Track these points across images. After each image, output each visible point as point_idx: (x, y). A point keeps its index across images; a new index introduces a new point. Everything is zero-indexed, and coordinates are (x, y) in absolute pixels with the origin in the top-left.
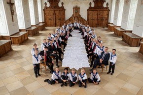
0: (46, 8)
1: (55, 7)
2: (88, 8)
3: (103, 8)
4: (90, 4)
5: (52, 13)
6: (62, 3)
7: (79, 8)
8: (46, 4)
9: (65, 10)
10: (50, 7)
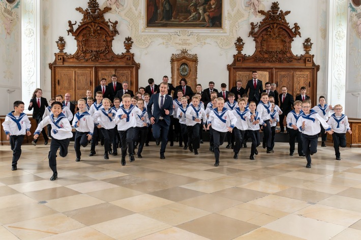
0: (62, 57)
1: (97, 56)
2: (230, 61)
3: (292, 58)
4: (239, 44)
5: (83, 80)
6: (129, 39)
7: (195, 60)
8: (61, 43)
9: (138, 67)
10: (76, 57)
